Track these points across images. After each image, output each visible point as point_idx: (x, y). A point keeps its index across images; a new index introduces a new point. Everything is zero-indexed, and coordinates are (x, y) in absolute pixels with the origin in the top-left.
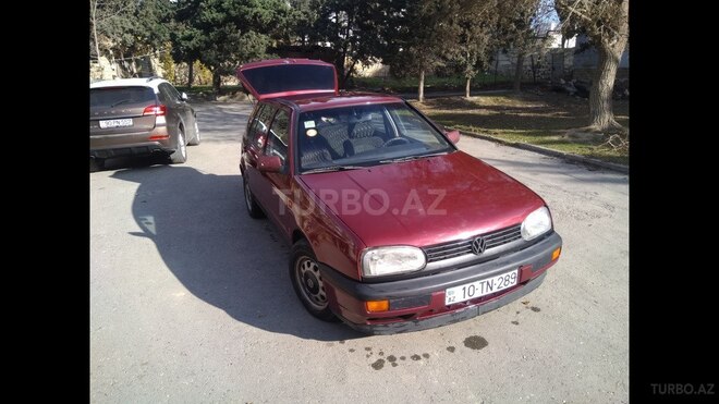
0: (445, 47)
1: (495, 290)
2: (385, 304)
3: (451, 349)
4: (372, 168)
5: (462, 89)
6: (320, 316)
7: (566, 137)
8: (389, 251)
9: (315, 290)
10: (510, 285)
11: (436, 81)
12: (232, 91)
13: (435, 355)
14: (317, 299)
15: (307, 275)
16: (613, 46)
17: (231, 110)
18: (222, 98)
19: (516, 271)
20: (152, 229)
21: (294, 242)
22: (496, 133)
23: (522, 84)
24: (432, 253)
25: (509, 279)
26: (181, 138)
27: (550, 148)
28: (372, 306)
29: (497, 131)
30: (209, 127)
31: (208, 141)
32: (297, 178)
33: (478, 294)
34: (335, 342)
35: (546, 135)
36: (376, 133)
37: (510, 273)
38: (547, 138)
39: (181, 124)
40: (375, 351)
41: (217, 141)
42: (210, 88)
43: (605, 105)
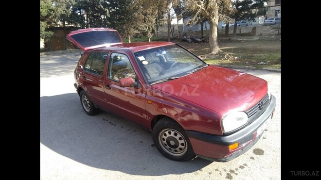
0: (138, 24)
2: (237, 145)
3: (252, 158)
9: (176, 146)
13: (249, 164)
15: (169, 140)
16: (215, 20)
23: (171, 39)
24: (249, 113)
34: (198, 172)
40: (221, 170)
43: (216, 43)
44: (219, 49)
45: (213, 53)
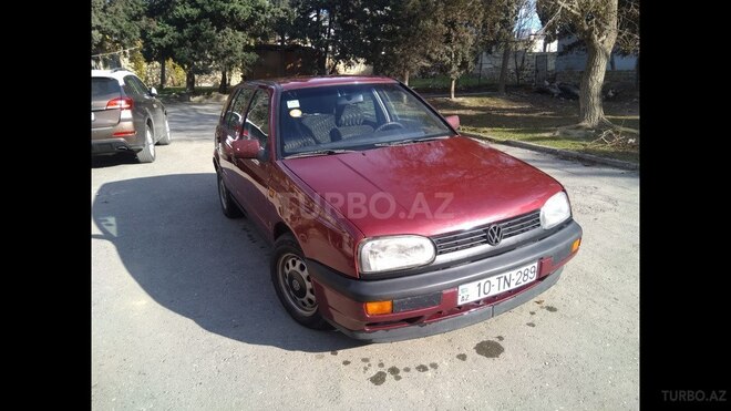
0: (430, 46)
1: (513, 286)
2: (387, 306)
3: (463, 357)
4: (367, 152)
5: (447, 91)
6: (307, 323)
7: (557, 134)
8: (392, 242)
9: (302, 292)
10: (529, 281)
11: (420, 83)
12: (208, 92)
13: (444, 365)
14: (303, 303)
15: (291, 277)
16: (603, 42)
17: (206, 110)
18: (197, 98)
19: (536, 264)
20: (113, 231)
21: (276, 238)
22: (485, 132)
23: (507, 86)
24: (442, 243)
25: (529, 273)
26: (148, 134)
27: (541, 145)
28: (372, 308)
29: (486, 129)
30: (182, 127)
31: (180, 140)
32: (279, 163)
33: (494, 292)
34: (325, 353)
35: (537, 133)
36: (366, 122)
37: (529, 267)
38: (538, 135)
39: (149, 121)
40: (374, 362)
41: (190, 141)
42: (184, 89)
43: (596, 100)
44: (602, 116)
45: (583, 124)
